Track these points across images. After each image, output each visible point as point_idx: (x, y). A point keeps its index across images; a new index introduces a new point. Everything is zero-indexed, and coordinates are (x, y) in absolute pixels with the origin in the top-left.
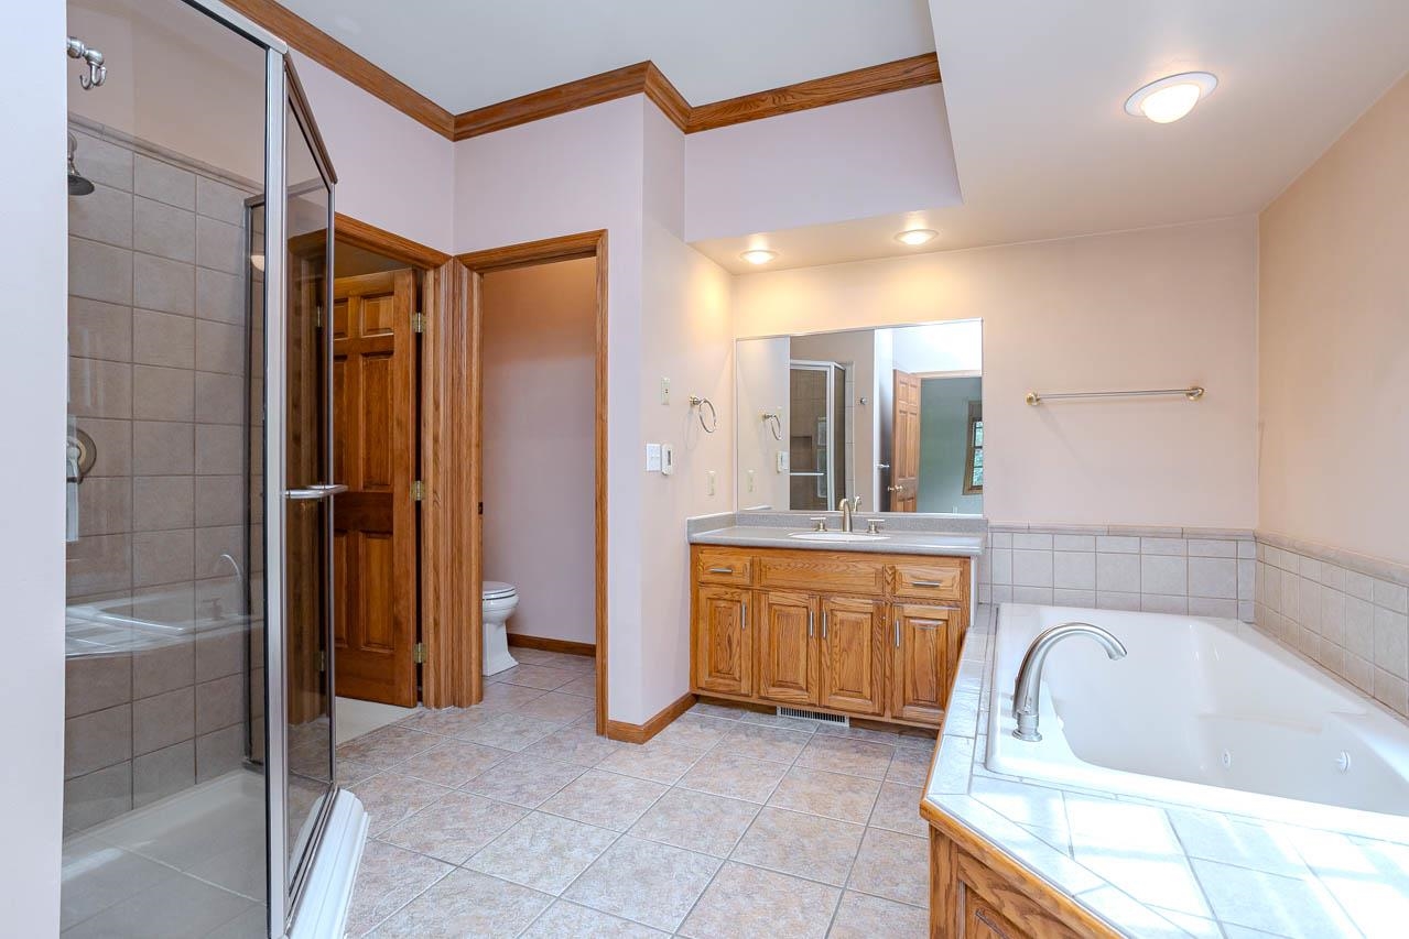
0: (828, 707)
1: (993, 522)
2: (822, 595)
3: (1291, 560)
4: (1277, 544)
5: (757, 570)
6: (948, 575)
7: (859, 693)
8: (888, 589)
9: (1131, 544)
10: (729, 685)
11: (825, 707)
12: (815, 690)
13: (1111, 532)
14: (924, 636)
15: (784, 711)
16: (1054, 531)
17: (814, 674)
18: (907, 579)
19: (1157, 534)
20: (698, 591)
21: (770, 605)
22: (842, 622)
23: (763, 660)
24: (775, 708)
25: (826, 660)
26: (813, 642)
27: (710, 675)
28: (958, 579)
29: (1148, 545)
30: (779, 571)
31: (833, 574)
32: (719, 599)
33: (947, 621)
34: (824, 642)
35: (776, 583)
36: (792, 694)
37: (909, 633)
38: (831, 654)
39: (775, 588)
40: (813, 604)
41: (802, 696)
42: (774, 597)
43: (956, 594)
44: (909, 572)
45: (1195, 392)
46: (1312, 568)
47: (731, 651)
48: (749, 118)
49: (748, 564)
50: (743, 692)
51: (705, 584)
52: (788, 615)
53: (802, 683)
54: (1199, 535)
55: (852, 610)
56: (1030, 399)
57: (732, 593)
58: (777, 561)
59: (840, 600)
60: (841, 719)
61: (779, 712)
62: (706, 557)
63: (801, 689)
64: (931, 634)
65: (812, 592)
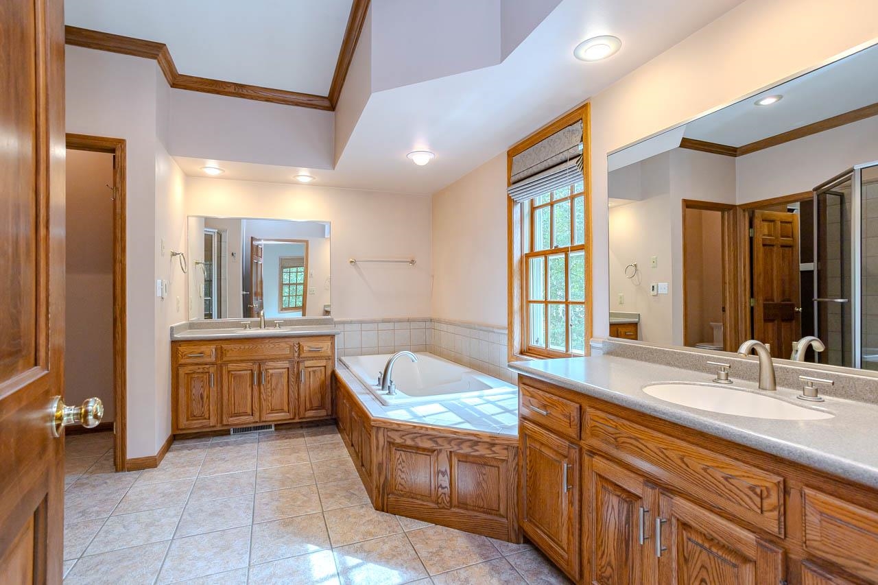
0: (265, 421)
1: (335, 319)
2: (260, 362)
3: (444, 327)
4: (439, 321)
5: (221, 353)
6: (325, 346)
7: (282, 410)
8: (296, 354)
9: (391, 326)
10: (201, 423)
11: (263, 422)
12: (257, 414)
13: (384, 321)
14: (315, 375)
15: (236, 431)
16: (361, 322)
17: (256, 405)
18: (306, 348)
19: (400, 321)
20: (178, 370)
21: (229, 372)
22: (272, 375)
23: (224, 404)
24: (229, 430)
25: (263, 396)
26: (256, 387)
27: (188, 420)
28: (330, 347)
29: (397, 325)
30: (233, 352)
31: (268, 350)
32: (194, 373)
33: (325, 366)
34: (262, 387)
35: (231, 359)
36: (244, 419)
37: (308, 375)
38: (266, 393)
39: (231, 362)
40: (256, 367)
41: (250, 419)
42: (231, 366)
43: (329, 353)
44: (307, 346)
45: (412, 262)
46: (451, 329)
47: (203, 402)
48: (218, 93)
49: (214, 350)
50: (211, 425)
51: (182, 365)
52: (240, 376)
53: (249, 411)
54: (414, 320)
55: (278, 369)
56: (351, 262)
57: (203, 368)
58: (232, 346)
59: (271, 364)
60: (270, 427)
61: (232, 432)
62: (182, 349)
63: (249, 415)
64: (318, 374)
65: (254, 361)
